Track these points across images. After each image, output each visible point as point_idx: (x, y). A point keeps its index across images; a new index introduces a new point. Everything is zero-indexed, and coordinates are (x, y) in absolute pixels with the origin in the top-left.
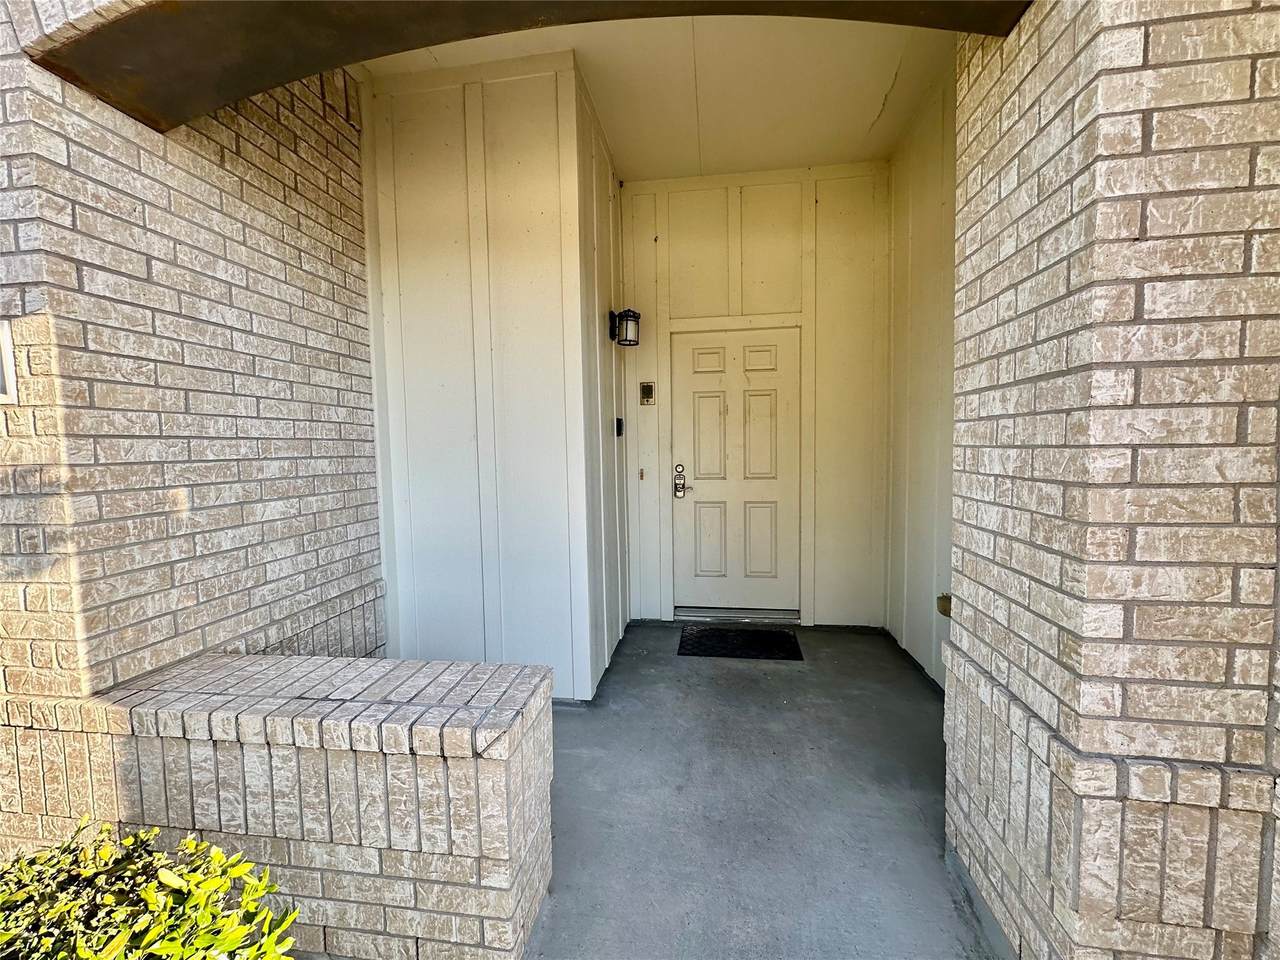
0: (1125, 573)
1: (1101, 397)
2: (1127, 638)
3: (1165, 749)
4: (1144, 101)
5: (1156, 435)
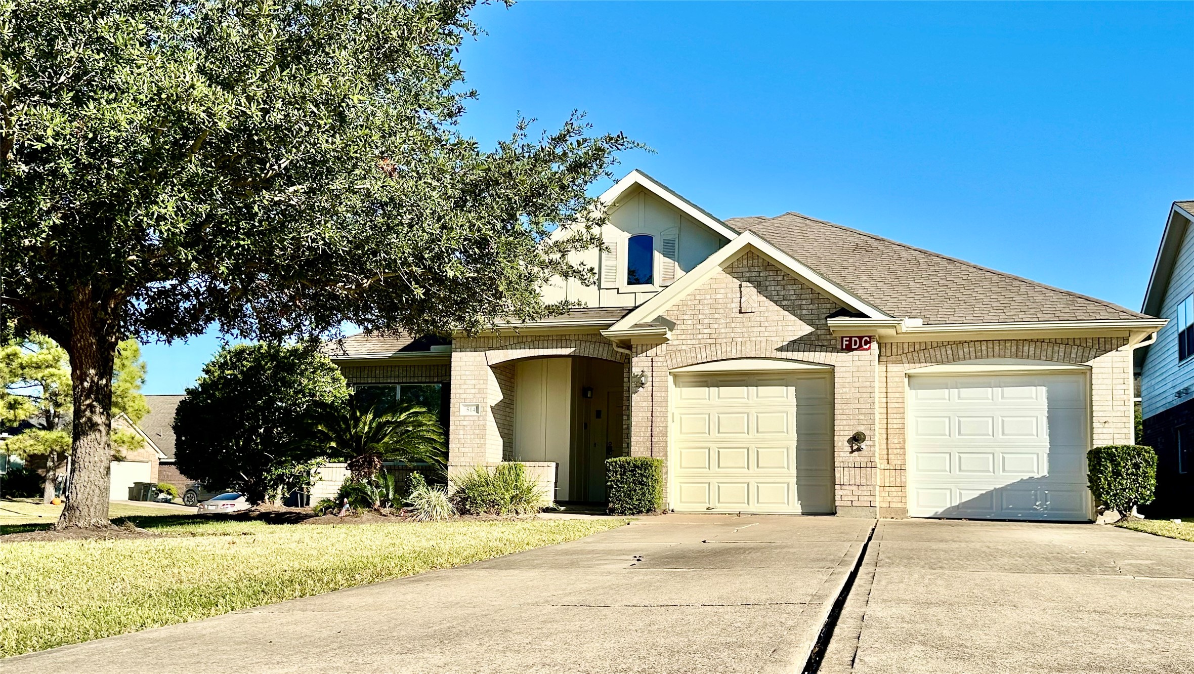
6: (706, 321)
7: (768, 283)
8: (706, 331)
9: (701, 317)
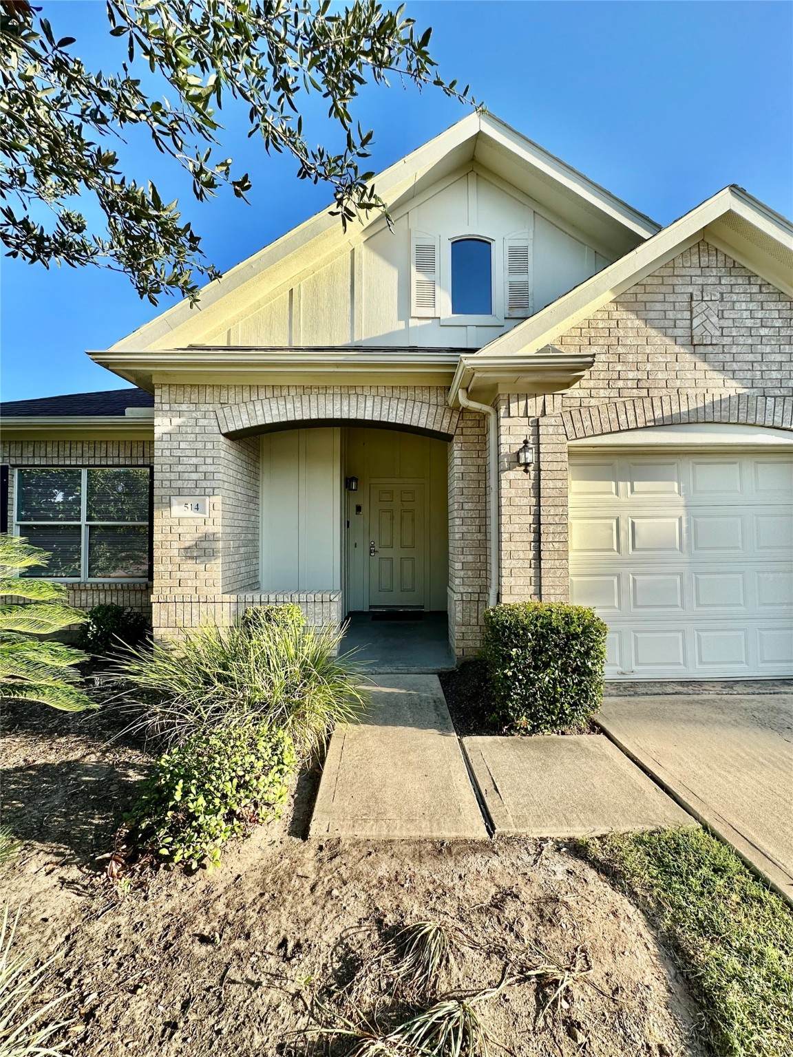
0: (462, 557)
1: (457, 523)
2: (463, 569)
3: (470, 591)
4: (462, 471)
5: (466, 531)
6: (631, 358)
7: (735, 297)
8: (631, 375)
9: (621, 350)
